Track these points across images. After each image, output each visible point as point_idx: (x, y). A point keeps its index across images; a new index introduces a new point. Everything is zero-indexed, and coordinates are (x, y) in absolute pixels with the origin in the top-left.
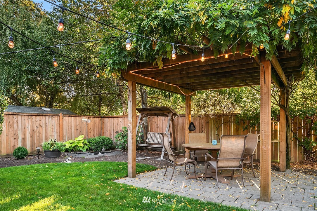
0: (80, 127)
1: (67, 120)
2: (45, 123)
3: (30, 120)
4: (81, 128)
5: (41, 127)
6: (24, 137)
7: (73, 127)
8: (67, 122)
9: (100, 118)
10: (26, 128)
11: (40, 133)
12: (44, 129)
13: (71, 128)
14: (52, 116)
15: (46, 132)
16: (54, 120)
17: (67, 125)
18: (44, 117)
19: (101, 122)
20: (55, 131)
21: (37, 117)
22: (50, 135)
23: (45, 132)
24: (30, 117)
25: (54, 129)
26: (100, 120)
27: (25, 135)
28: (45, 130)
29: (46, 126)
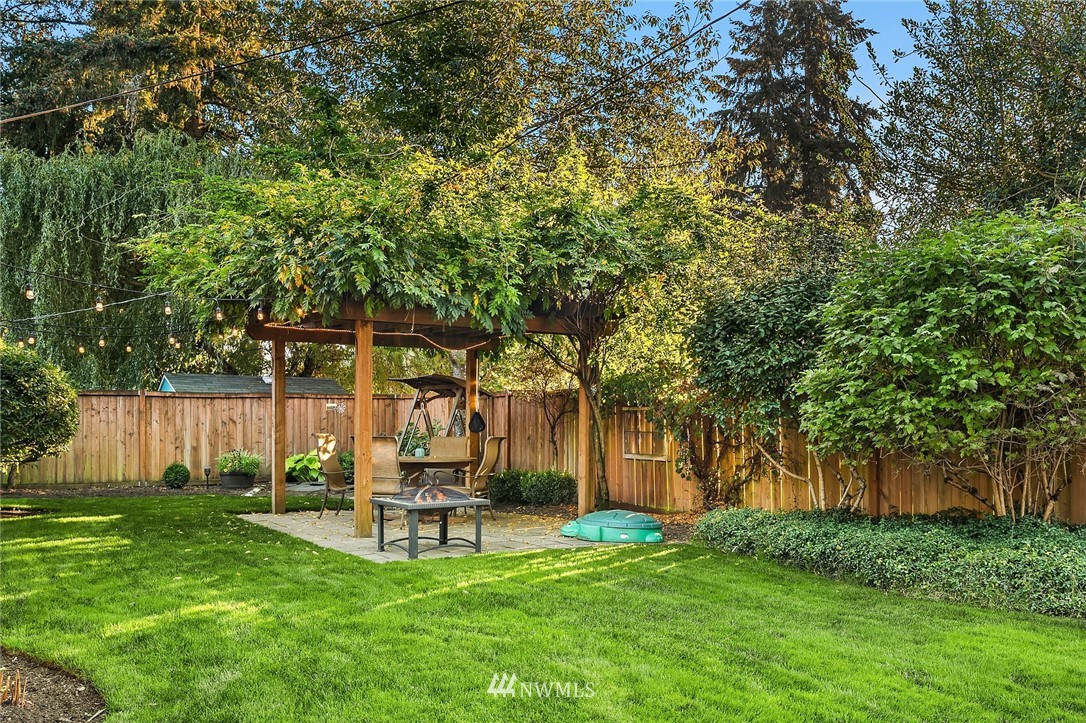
0: (330, 424)
1: (297, 408)
2: (243, 414)
3: (208, 408)
4: (333, 425)
5: (234, 422)
6: (195, 444)
7: (311, 425)
8: (297, 412)
9: (388, 401)
10: (200, 425)
11: (230, 436)
12: (240, 427)
13: (307, 427)
14: (259, 398)
15: (245, 435)
16: (265, 407)
17: (296, 418)
18: (240, 400)
19: (390, 410)
20: (267, 432)
21: (224, 402)
22: (254, 441)
23: (241, 433)
24: (208, 401)
25: (264, 426)
26: (389, 405)
27: (197, 439)
28: (241, 430)
29: (245, 421)
